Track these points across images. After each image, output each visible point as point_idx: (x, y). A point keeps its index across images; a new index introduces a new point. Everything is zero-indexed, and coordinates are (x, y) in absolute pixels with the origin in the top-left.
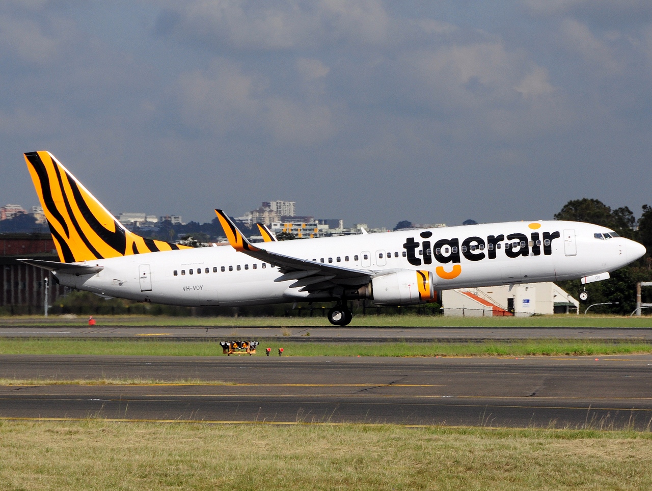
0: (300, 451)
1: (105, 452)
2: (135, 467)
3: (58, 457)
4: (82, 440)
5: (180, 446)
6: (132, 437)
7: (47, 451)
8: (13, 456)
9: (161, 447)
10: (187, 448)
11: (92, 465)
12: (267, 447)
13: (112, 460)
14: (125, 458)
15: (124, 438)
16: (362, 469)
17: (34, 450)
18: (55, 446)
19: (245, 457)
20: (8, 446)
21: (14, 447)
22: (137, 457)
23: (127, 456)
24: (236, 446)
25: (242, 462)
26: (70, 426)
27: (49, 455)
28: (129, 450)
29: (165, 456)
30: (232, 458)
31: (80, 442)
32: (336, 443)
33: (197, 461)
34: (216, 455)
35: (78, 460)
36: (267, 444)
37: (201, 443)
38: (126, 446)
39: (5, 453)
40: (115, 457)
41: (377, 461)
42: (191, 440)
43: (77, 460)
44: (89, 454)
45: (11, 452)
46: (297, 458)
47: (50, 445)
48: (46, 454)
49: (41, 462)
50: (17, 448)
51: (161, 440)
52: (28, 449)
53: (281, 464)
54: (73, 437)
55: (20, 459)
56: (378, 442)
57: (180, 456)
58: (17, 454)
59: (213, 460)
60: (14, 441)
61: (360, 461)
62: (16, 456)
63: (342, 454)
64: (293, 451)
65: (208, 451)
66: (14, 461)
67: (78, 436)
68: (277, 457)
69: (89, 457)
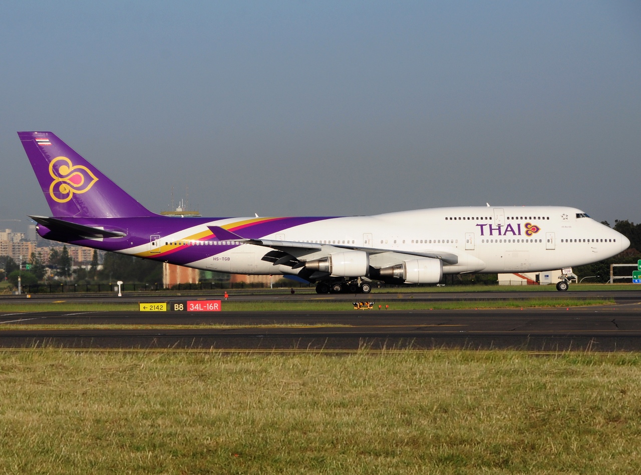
4: (15, 381)
5: (166, 389)
9: (136, 391)
14: (76, 409)
22: (95, 407)
23: (79, 405)
25: (257, 414)
29: (140, 405)
30: (242, 406)
33: (187, 413)
41: (470, 409)
53: (318, 416)
57: (162, 405)
67: (12, 376)
68: (314, 404)
69: (22, 408)
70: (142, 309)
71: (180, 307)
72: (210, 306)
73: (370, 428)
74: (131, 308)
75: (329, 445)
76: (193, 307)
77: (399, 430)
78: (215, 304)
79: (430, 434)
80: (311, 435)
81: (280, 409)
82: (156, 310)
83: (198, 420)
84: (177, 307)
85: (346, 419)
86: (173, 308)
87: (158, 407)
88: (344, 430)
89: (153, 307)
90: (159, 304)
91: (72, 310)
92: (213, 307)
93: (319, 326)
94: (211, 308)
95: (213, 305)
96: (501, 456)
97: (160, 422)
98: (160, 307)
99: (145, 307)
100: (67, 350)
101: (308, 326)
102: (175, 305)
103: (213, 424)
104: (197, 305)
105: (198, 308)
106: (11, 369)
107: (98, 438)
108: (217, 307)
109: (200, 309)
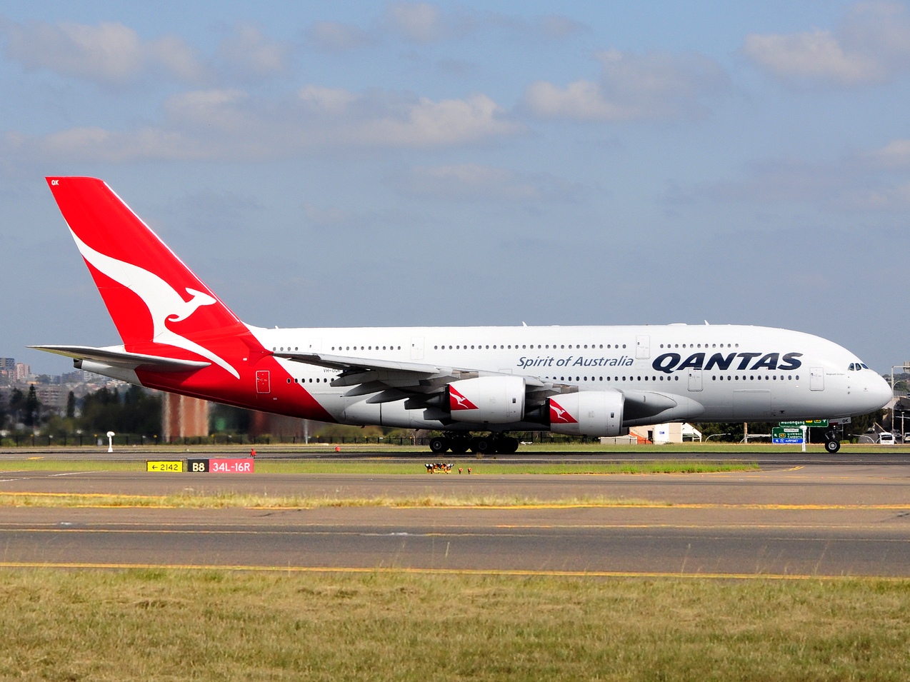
0: (756, 627)
1: (402, 628)
2: (454, 654)
3: (316, 637)
4: (361, 607)
5: (539, 619)
6: (454, 602)
7: (298, 627)
9: (504, 619)
10: (552, 621)
11: (376, 652)
12: (698, 619)
13: (413, 643)
14: (437, 640)
15: (438, 605)
16: (868, 660)
17: (274, 625)
18: (313, 619)
19: (657, 638)
20: (228, 617)
21: (239, 619)
22: (459, 637)
23: (440, 635)
24: (640, 618)
25: (649, 648)
27: (300, 634)
28: (446, 625)
29: (511, 637)
30: (632, 639)
31: (359, 610)
32: (825, 613)
33: (567, 646)
34: (604, 636)
35: (353, 643)
36: (699, 615)
37: (579, 613)
38: (440, 618)
39: (221, 630)
40: (420, 638)
41: (896, 645)
42: (560, 607)
44: (372, 632)
45: (232, 628)
46: (750, 640)
47: (301, 617)
48: (296, 632)
49: (286, 645)
50: (244, 621)
51: (506, 608)
52: (263, 623)
54: (346, 601)
55: (248, 641)
56: (902, 610)
57: (537, 636)
58: (243, 632)
59: (597, 645)
60: (240, 608)
61: (865, 645)
62: (242, 636)
63: (833, 632)
64: (743, 628)
65: (589, 627)
66: (237, 643)
67: (356, 600)
68: (714, 638)
69: (373, 638)
73: (782, 665)
77: (816, 669)
79: (853, 674)
80: (716, 674)
81: (675, 643)
83: (580, 654)
85: (753, 655)
87: (533, 638)
88: (754, 667)
97: (537, 655)
103: (600, 658)
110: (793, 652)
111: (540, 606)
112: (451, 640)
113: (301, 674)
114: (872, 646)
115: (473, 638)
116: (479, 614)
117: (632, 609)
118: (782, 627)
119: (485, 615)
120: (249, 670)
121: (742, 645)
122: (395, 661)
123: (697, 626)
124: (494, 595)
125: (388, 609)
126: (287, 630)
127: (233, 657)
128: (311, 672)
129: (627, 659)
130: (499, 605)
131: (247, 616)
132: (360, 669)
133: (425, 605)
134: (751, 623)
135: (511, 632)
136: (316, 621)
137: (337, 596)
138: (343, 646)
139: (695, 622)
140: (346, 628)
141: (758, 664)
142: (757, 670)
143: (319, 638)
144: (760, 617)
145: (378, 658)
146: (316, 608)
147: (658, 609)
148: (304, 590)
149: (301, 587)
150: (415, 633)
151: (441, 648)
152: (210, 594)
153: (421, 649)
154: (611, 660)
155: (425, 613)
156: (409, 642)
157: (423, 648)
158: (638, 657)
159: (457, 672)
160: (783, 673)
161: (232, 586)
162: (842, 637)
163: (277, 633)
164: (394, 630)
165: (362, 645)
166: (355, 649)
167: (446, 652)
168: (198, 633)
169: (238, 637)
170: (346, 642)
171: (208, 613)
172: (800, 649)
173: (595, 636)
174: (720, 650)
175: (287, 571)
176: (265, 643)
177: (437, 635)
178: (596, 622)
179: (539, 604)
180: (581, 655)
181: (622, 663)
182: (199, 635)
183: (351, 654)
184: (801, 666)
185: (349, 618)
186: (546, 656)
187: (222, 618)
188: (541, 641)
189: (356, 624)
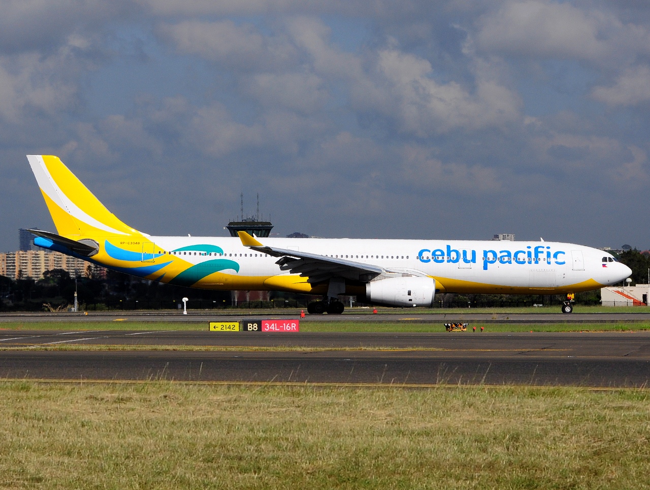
0: (432, 424)
1: (162, 426)
2: (200, 447)
3: (96, 433)
4: (133, 410)
5: (267, 418)
6: (203, 406)
7: (83, 426)
8: (36, 432)
9: (241, 419)
10: (278, 420)
11: (141, 444)
12: (389, 418)
13: (170, 437)
14: (188, 435)
15: (192, 408)
16: (517, 449)
17: (65, 424)
18: (94, 418)
19: (356, 433)
20: (30, 418)
21: (39, 420)
22: (205, 433)
23: (191, 432)
24: (345, 418)
25: (349, 441)
26: (122, 390)
27: (84, 430)
28: (195, 423)
29: (245, 432)
30: (337, 434)
31: (131, 412)
32: (486, 413)
33: (287, 439)
34: (315, 431)
35: (124, 437)
36: (390, 415)
37: (298, 414)
38: (191, 418)
39: (24, 428)
40: (175, 433)
41: (540, 437)
42: (284, 409)
43: (122, 437)
44: (139, 429)
45: (33, 426)
46: (427, 434)
47: (86, 418)
48: (81, 429)
49: (72, 439)
50: (43, 421)
51: (243, 411)
52: (57, 423)
53: (403, 442)
54: (123, 405)
55: (44, 436)
56: (546, 411)
57: (264, 432)
58: (41, 430)
59: (310, 438)
60: (39, 412)
61: (515, 438)
62: (40, 433)
63: (492, 428)
64: (422, 425)
65: (305, 425)
66: (36, 438)
67: (129, 405)
68: (400, 433)
69: (139, 433)
70: (212, 329)
71: (254, 327)
72: (287, 327)
73: (450, 454)
74: (202, 328)
75: (414, 469)
76: (268, 327)
77: (476, 456)
78: (292, 324)
79: (504, 460)
80: (399, 460)
81: (369, 437)
82: (228, 330)
83: (296, 446)
84: (251, 327)
85: (428, 446)
86: (245, 328)
87: (261, 433)
88: (428, 455)
89: (225, 326)
90: (231, 324)
91: (135, 329)
92: (290, 327)
93: (410, 349)
94: (288, 328)
95: (290, 325)
96: (568, 480)
97: (263, 447)
98: (232, 327)
99: (216, 327)
100: (178, 382)
101: (398, 349)
102: (249, 324)
103: (311, 448)
104: (273, 324)
105: (273, 328)
106: (129, 399)
107: (209, 461)
108: (294, 327)
109: (276, 329)
110: (460, 444)
111: (269, 409)
112: (199, 435)
113: (81, 461)
114: (521, 438)
115: (215, 434)
116: (221, 415)
117: (339, 411)
118: (452, 425)
119: (226, 416)
120: (42, 458)
121: (421, 438)
122: (154, 452)
123: (387, 423)
124: (235, 400)
125: (153, 412)
126: (75, 427)
127: (31, 448)
128: (90, 459)
129: (332, 450)
130: (238, 408)
131: (45, 416)
132: (128, 457)
133: (181, 409)
134: (429, 422)
135: (244, 428)
136: (97, 421)
137: (115, 401)
138: (116, 440)
139: (386, 420)
140: (120, 426)
141: (431, 452)
142: (430, 457)
143: (99, 434)
144: (436, 417)
145: (142, 449)
146: (98, 411)
147: (359, 411)
148: (91, 397)
149: (89, 394)
150: (172, 430)
151: (191, 441)
152: (18, 400)
153: (176, 442)
154: (319, 450)
155: (180, 415)
156: (167, 437)
157: (177, 441)
158: (341, 447)
159: (200, 459)
160: (451, 460)
161: (36, 394)
162: (498, 432)
163: (68, 431)
164: (156, 428)
165: (130, 439)
166: (125, 442)
167: (194, 445)
168: (6, 430)
169: (37, 433)
170: (119, 437)
171: (16, 415)
172: (465, 441)
173: (309, 432)
174: (404, 442)
175: (80, 383)
176: (57, 438)
177: (189, 432)
178: (310, 421)
179: (268, 407)
180: (298, 447)
181: (328, 452)
182: (8, 432)
183: (122, 446)
184: (464, 454)
185: (122, 418)
186: (270, 447)
187: (26, 419)
188: (268, 435)
189: (128, 423)
